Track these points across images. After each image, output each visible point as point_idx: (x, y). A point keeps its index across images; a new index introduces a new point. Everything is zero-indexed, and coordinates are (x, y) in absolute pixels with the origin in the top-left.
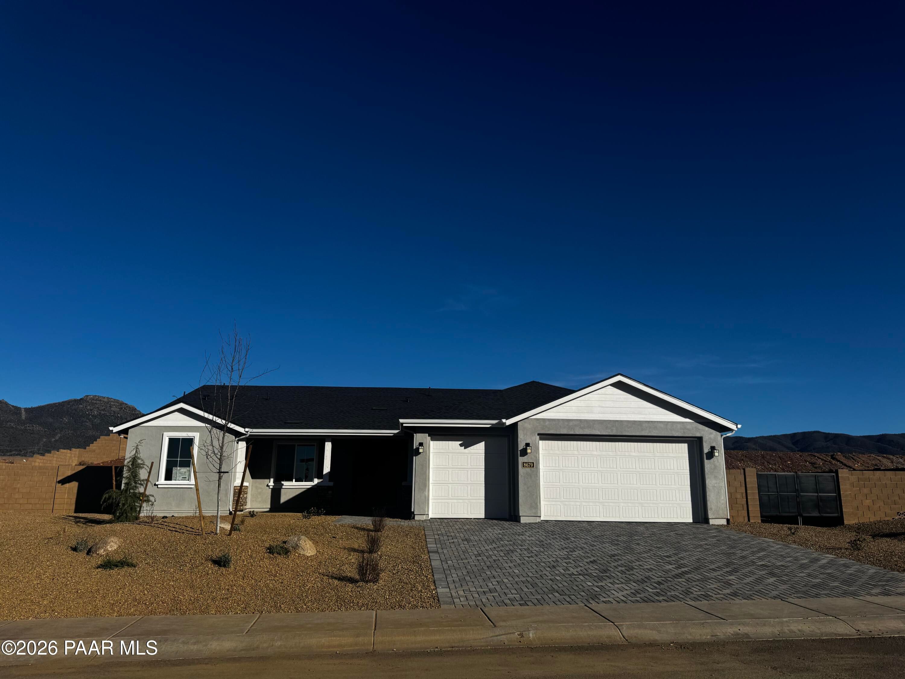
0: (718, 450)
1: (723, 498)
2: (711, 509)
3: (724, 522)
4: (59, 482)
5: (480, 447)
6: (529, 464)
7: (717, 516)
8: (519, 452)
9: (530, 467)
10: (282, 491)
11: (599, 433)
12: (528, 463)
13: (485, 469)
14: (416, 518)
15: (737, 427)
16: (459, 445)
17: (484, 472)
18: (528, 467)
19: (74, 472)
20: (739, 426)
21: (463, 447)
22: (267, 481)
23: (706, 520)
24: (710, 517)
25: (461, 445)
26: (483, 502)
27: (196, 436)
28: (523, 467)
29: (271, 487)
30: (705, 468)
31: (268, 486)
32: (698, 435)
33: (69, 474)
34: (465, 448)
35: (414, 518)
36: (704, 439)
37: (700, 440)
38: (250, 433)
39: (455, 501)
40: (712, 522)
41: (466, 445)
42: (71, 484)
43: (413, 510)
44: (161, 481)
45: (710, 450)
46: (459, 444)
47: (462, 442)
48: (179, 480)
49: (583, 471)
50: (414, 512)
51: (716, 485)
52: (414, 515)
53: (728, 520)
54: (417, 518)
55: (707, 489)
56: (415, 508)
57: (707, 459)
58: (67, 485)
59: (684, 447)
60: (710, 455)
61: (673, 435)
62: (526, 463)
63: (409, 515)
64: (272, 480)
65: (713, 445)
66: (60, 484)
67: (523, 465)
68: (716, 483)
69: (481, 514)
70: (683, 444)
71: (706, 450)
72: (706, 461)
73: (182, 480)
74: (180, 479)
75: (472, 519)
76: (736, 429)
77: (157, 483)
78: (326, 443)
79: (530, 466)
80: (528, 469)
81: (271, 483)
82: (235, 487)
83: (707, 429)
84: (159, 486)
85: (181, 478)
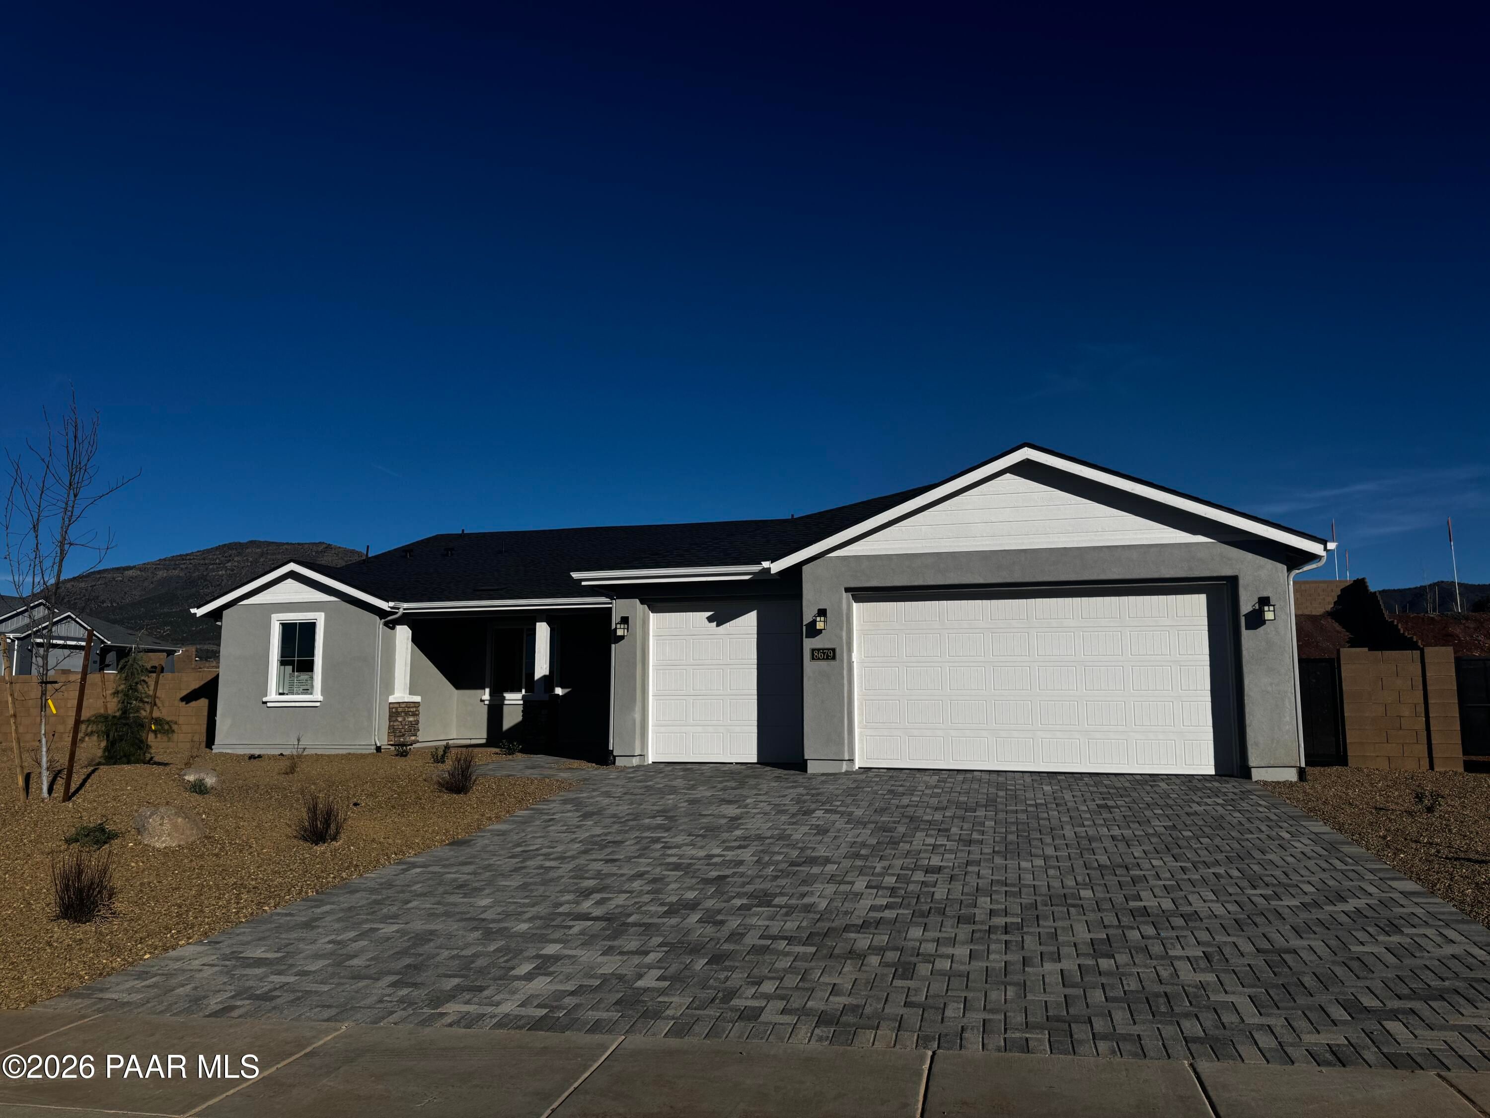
0: (1274, 606)
1: (1288, 719)
2: (1257, 744)
3: (1291, 775)
4: (182, 699)
5: (748, 622)
6: (824, 653)
7: (1272, 762)
8: (804, 628)
9: (827, 658)
10: (505, 708)
11: (981, 581)
12: (823, 649)
13: (758, 664)
14: (617, 763)
15: (1325, 549)
16: (706, 620)
17: (756, 670)
18: (823, 659)
19: (202, 683)
20: (1331, 546)
21: (715, 623)
22: (479, 692)
23: (1245, 772)
24: (1252, 762)
25: (710, 619)
26: (754, 730)
27: (320, 619)
28: (813, 659)
29: (487, 702)
30: (1243, 649)
31: (482, 701)
32: (1227, 572)
33: (197, 686)
34: (718, 625)
35: (614, 763)
36: (1242, 582)
37: (1233, 581)
38: (404, 609)
39: (700, 729)
40: (1256, 775)
41: (719, 619)
42: (198, 701)
43: (611, 748)
44: (270, 695)
45: (1257, 607)
46: (707, 618)
47: (711, 613)
48: (299, 694)
49: (951, 664)
50: (613, 751)
51: (1269, 689)
52: (615, 757)
53: (1302, 773)
54: (619, 762)
55: (1246, 698)
56: (615, 744)
57: (1246, 629)
58: (193, 704)
59: (1200, 601)
60: (1256, 620)
61: (1162, 576)
62: (819, 650)
63: (604, 757)
64: (487, 690)
65: (1265, 594)
66: (184, 703)
67: (813, 654)
68: (1271, 684)
69: (751, 755)
70: (1195, 597)
71: (1246, 605)
72: (1245, 634)
73: (302, 694)
74: (299, 692)
75: (732, 763)
76: (1323, 554)
77: (265, 699)
78: (538, 624)
79: (828, 656)
80: (823, 664)
81: (486, 695)
82: (390, 703)
83: (1250, 556)
84: (269, 705)
85: (301, 691)
